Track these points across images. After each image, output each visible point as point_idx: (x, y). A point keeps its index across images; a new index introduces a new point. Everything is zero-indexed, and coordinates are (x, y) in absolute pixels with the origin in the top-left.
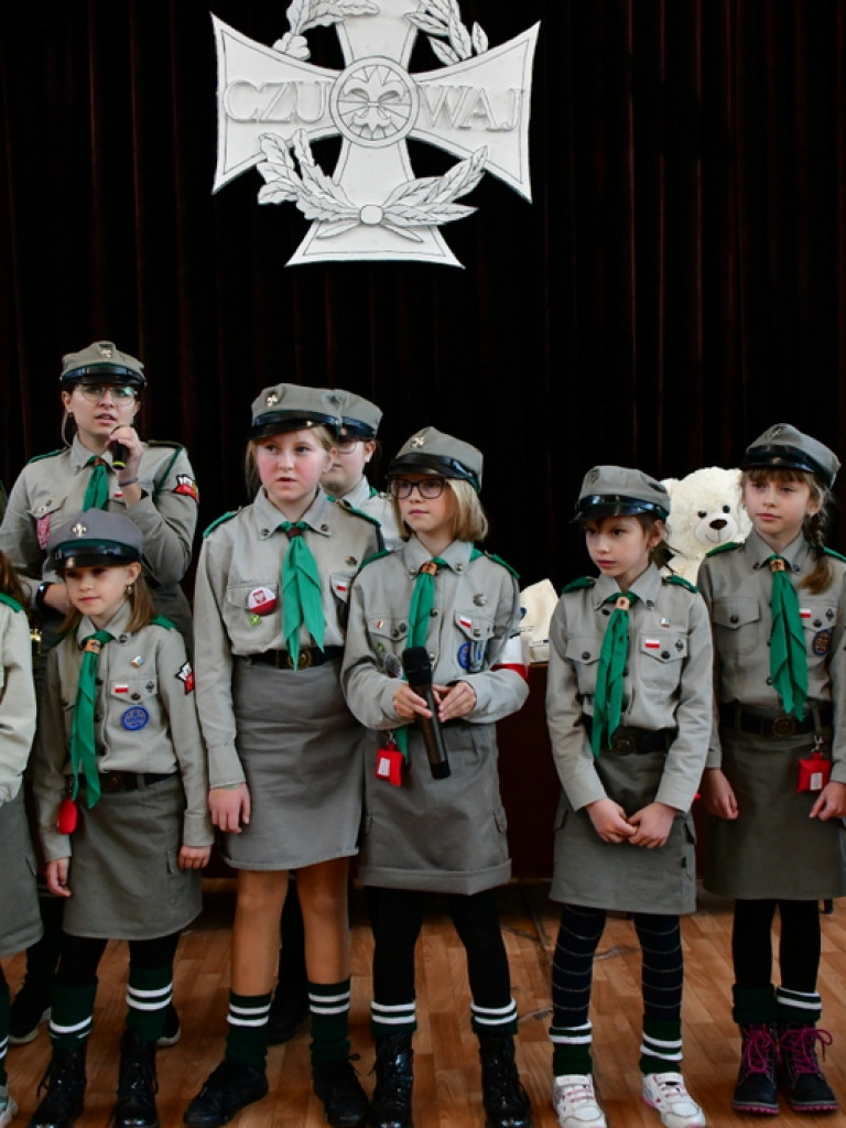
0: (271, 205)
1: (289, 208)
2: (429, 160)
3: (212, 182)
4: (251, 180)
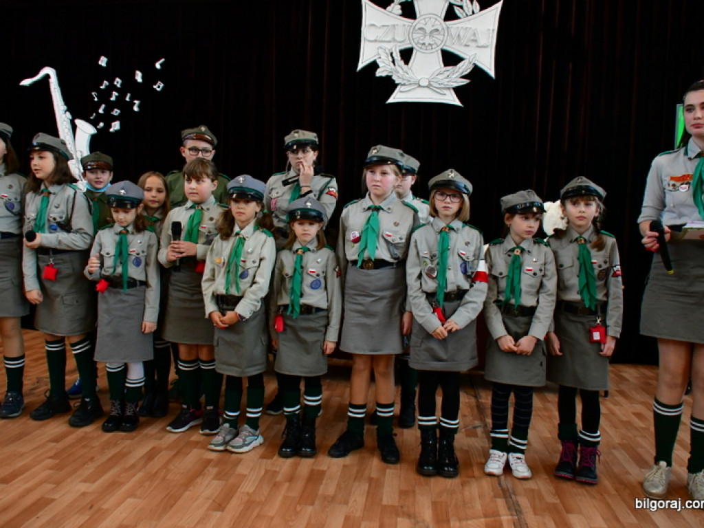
0: (381, 77)
1: (389, 78)
2: (450, 59)
4: (374, 66)
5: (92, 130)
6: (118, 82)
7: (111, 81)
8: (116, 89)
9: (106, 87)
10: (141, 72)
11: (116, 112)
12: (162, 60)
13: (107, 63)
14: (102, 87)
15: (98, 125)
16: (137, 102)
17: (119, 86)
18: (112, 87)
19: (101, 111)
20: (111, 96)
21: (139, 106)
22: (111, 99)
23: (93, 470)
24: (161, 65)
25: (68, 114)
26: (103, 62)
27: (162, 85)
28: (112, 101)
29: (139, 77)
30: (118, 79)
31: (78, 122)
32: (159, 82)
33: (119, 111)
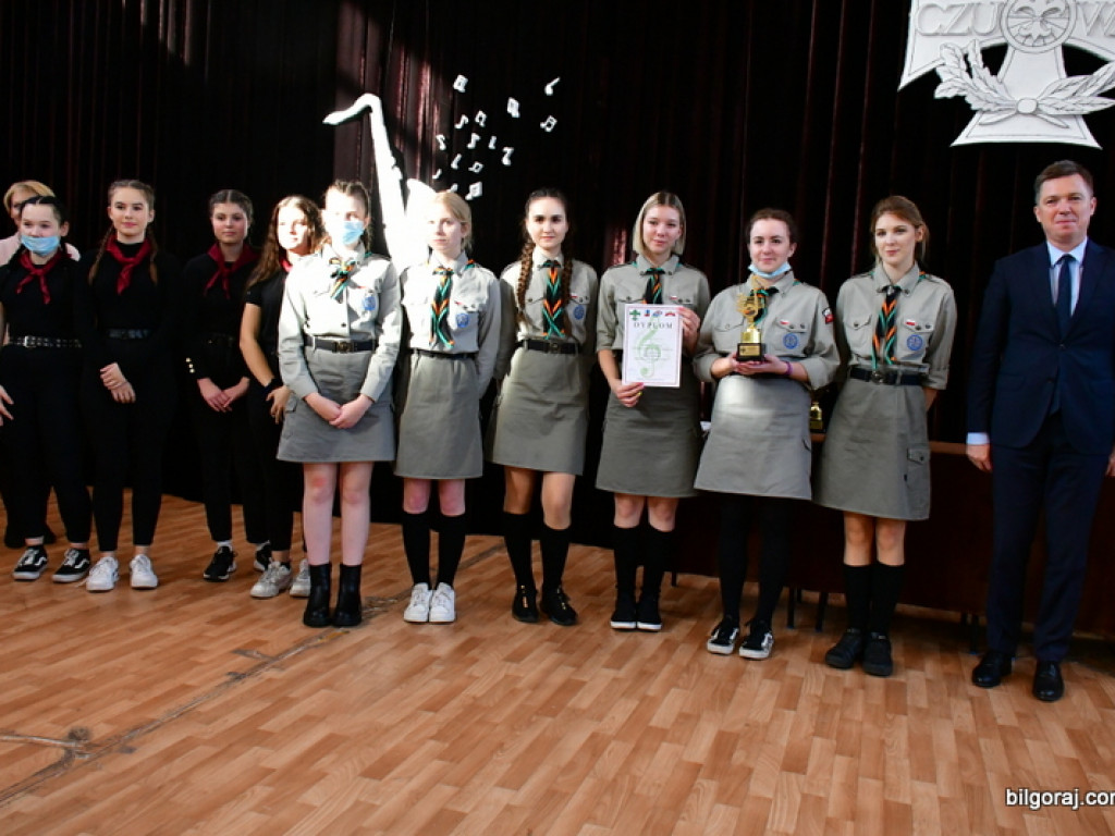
0: (945, 100)
1: (959, 101)
2: (1080, 62)
3: (899, 81)
4: (932, 79)
6: (481, 118)
7: (472, 117)
8: (477, 128)
9: (465, 125)
10: (517, 99)
11: (476, 167)
12: (556, 81)
13: (466, 87)
14: (457, 127)
16: (508, 150)
17: (482, 124)
18: (471, 127)
19: (454, 165)
20: (469, 141)
21: (511, 158)
22: (470, 146)
23: (509, 765)
24: (554, 88)
25: (397, 169)
26: (460, 84)
27: (554, 122)
28: (471, 150)
29: (513, 108)
30: (481, 114)
31: (413, 184)
32: (551, 117)
33: (481, 166)
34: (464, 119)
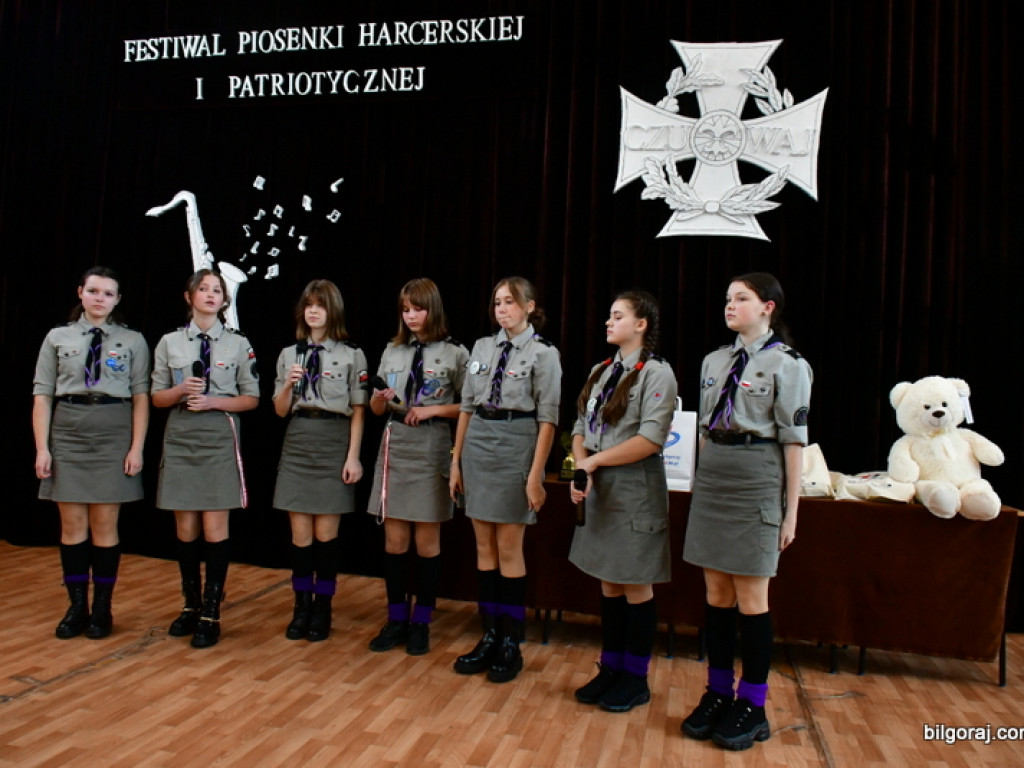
0: (649, 201)
1: (660, 202)
2: (751, 173)
3: (614, 186)
4: (638, 184)
5: (241, 277)
6: (278, 211)
7: (269, 210)
8: (275, 220)
9: (262, 217)
10: (310, 196)
11: (274, 252)
12: (340, 181)
13: (265, 186)
14: (256, 218)
15: (249, 269)
16: (303, 238)
17: (279, 216)
18: (270, 218)
19: (254, 251)
20: (268, 231)
21: (306, 244)
22: (269, 234)
24: (338, 187)
25: (209, 253)
26: (259, 183)
27: (339, 215)
28: (270, 237)
29: (307, 203)
30: (278, 207)
31: (222, 265)
32: (335, 210)
33: (278, 251)
34: (262, 212)
